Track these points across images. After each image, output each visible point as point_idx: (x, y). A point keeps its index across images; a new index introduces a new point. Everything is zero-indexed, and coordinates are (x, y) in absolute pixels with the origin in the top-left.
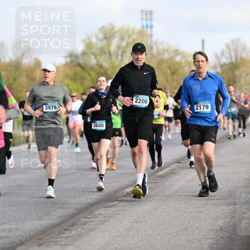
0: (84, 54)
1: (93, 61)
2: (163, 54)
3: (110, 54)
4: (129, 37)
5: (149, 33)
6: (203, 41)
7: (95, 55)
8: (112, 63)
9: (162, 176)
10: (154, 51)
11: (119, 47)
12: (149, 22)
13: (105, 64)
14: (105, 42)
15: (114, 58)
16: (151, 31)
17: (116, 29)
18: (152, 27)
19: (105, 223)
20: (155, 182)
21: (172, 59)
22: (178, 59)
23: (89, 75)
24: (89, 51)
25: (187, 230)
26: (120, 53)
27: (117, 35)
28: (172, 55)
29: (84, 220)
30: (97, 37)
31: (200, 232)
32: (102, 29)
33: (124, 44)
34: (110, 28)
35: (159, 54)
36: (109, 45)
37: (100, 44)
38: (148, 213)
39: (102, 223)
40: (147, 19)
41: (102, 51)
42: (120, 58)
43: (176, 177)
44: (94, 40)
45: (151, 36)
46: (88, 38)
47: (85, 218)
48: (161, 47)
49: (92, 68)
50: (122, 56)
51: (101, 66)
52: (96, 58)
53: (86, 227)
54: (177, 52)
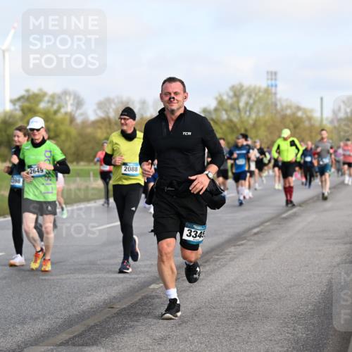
0: (216, 110)
1: (224, 116)
2: (286, 109)
3: (239, 110)
4: (256, 94)
5: (273, 91)
6: (322, 99)
7: (226, 111)
8: (241, 118)
9: (286, 219)
10: (279, 107)
11: (247, 104)
12: (273, 82)
13: (235, 119)
14: (235, 99)
15: (242, 114)
16: (276, 90)
17: (244, 88)
18: (276, 86)
19: (235, 260)
20: (279, 224)
21: (294, 114)
22: (300, 114)
23: (221, 128)
24: (220, 107)
25: (307, 266)
26: (248, 108)
27: (245, 93)
28: (294, 110)
29: (217, 257)
30: (228, 95)
31: (319, 268)
32: (233, 88)
33: (251, 101)
34: (239, 87)
35: (282, 110)
36: (238, 102)
37: (230, 101)
38: (273, 251)
39: (232, 259)
40: (272, 79)
41: (232, 107)
42: (248, 113)
43: (298, 219)
44: (225, 98)
45: (275, 94)
46: (220, 95)
47: (217, 255)
48: (285, 104)
49: (223, 123)
50: (250, 111)
51: (231, 121)
52: (227, 114)
53: (218, 263)
54: (299, 108)
